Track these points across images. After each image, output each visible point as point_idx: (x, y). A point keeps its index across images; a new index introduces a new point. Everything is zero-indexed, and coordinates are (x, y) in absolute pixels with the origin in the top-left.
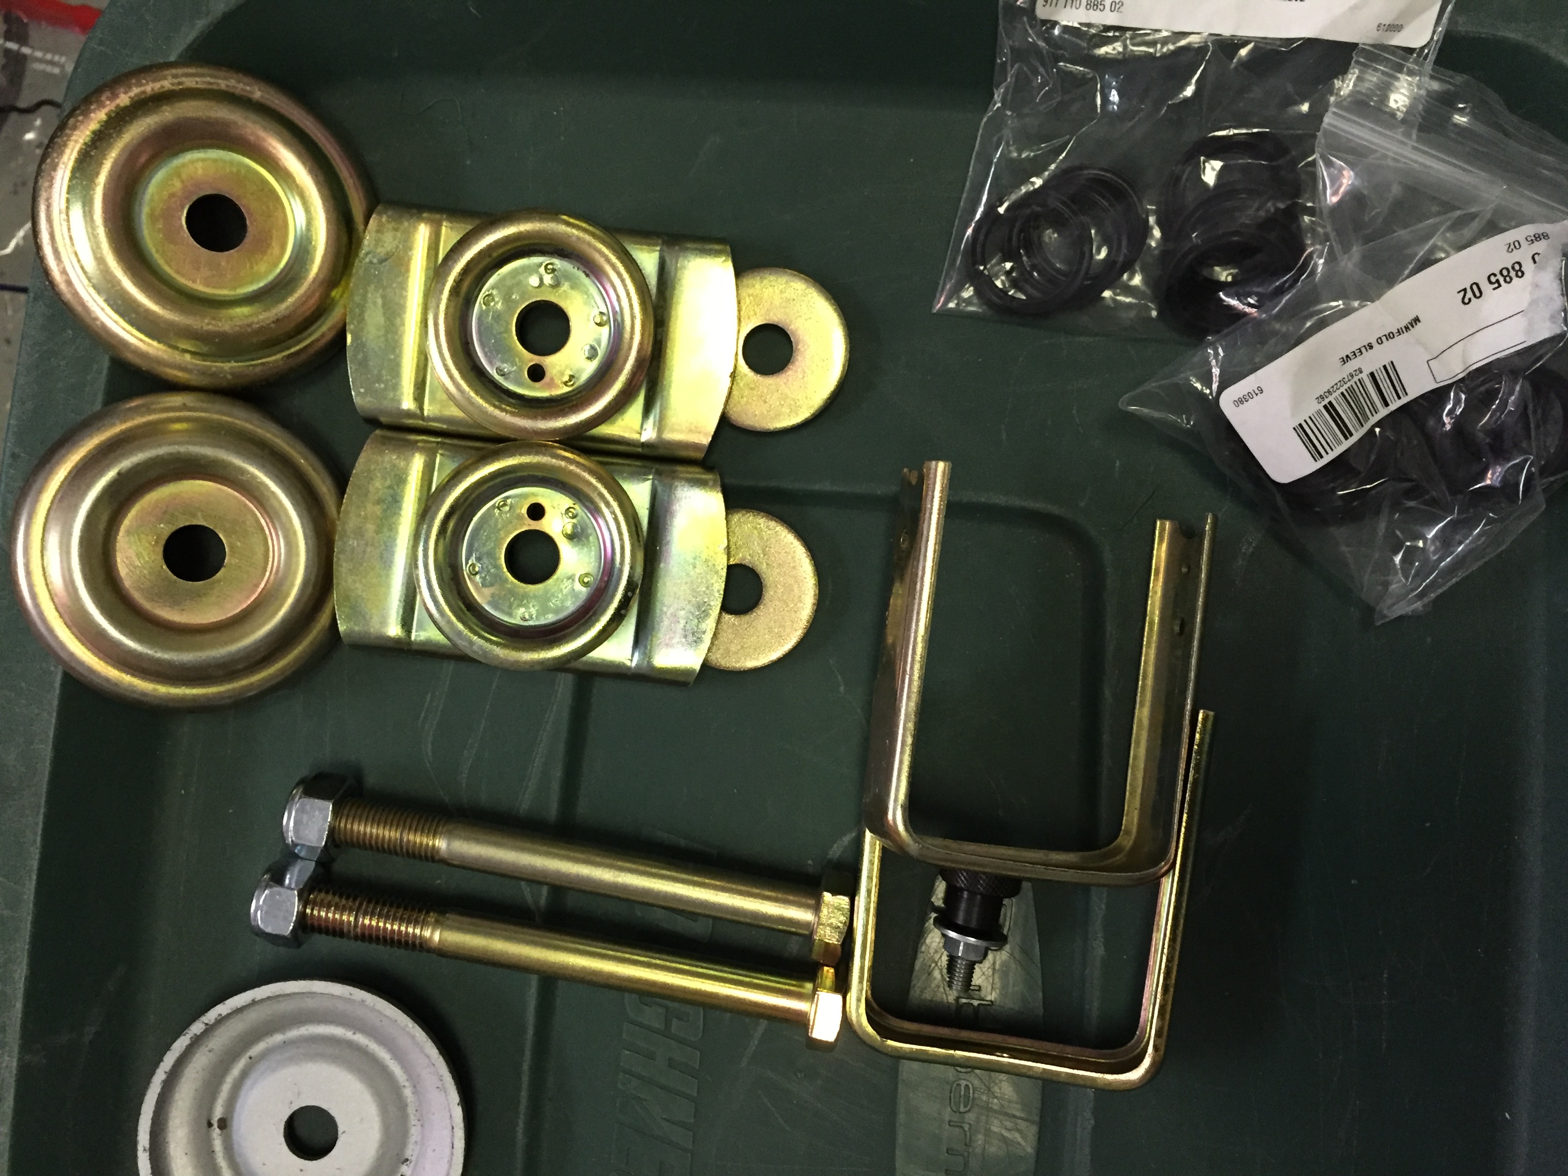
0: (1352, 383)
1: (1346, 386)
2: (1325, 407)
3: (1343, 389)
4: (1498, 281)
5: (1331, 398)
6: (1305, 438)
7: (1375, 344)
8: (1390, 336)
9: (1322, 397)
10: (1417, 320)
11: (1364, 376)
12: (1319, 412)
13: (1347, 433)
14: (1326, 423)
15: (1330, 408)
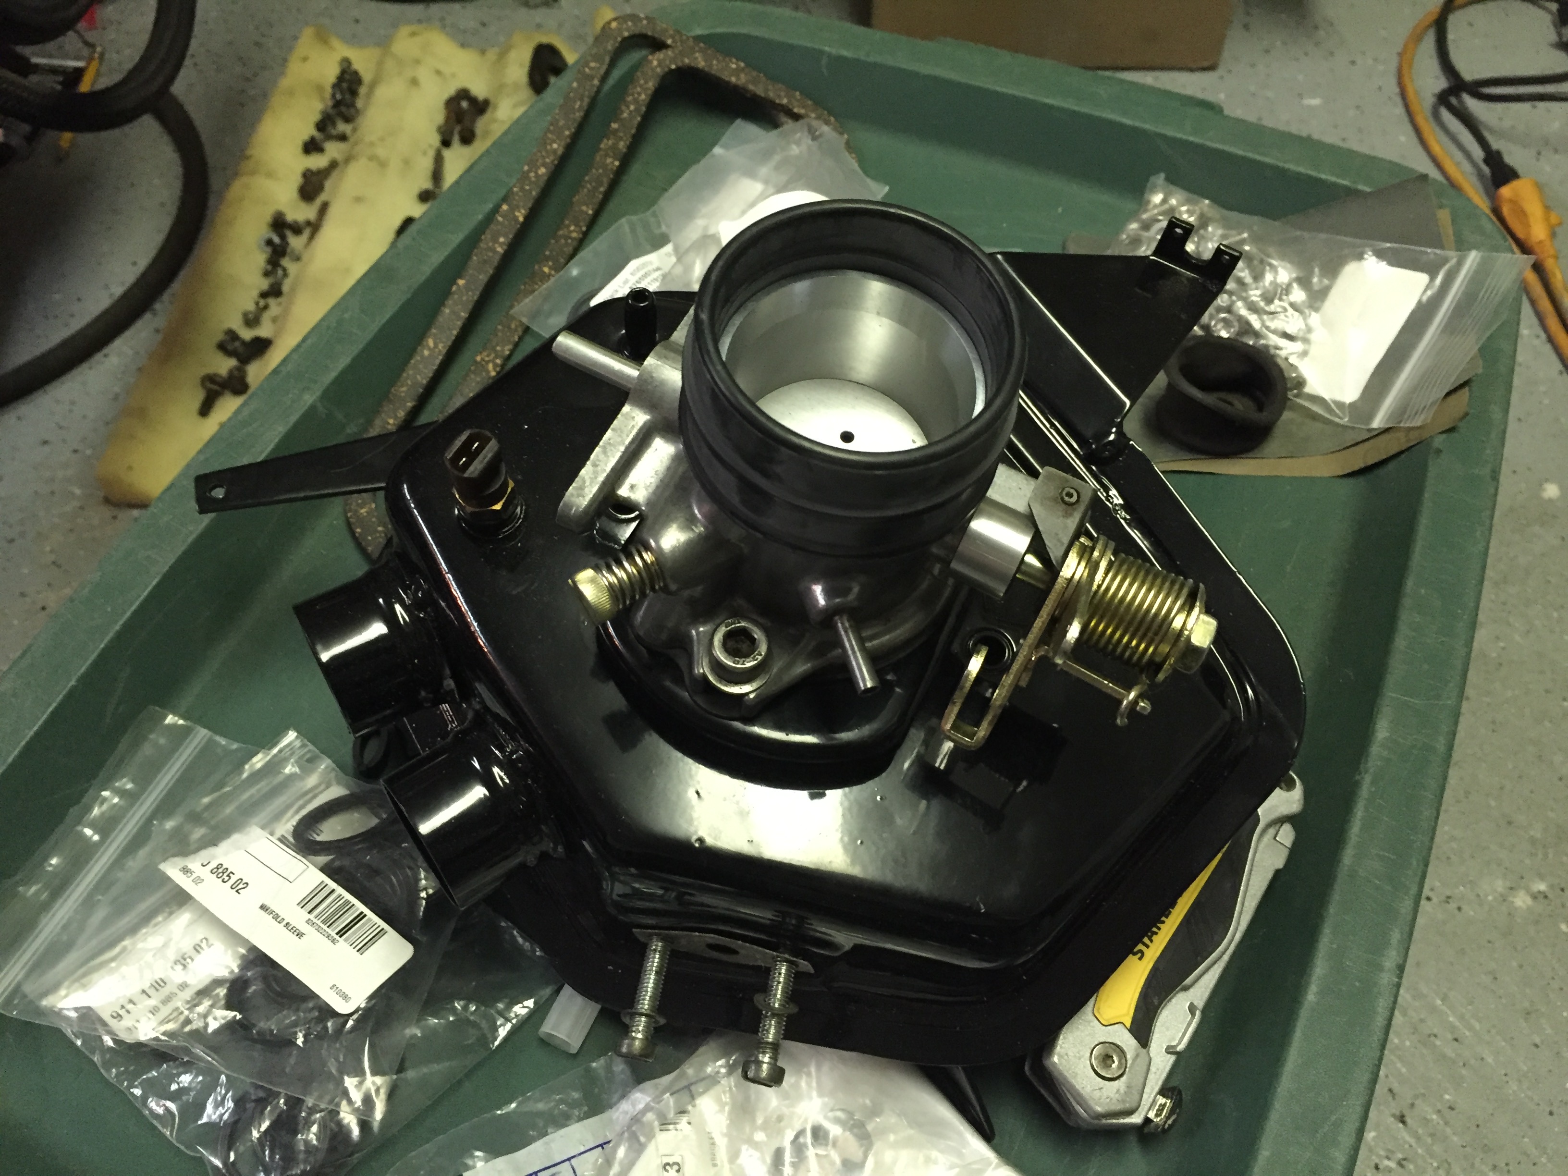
0: (319, 922)
1: (322, 926)
2: (341, 937)
3: (325, 927)
4: (228, 876)
5: (333, 934)
6: (368, 944)
7: (284, 923)
8: (276, 917)
9: (334, 941)
10: (263, 907)
11: (312, 917)
12: (345, 940)
13: (361, 916)
14: (354, 933)
15: (341, 933)
